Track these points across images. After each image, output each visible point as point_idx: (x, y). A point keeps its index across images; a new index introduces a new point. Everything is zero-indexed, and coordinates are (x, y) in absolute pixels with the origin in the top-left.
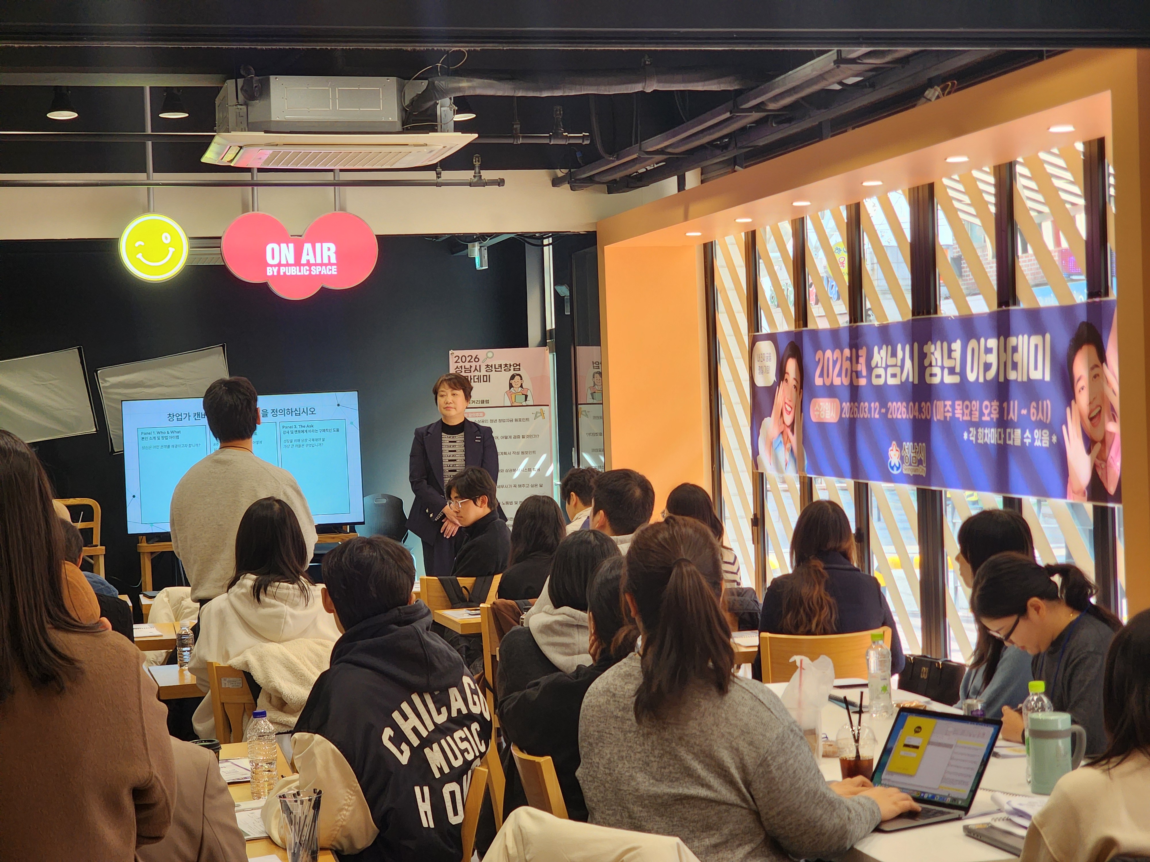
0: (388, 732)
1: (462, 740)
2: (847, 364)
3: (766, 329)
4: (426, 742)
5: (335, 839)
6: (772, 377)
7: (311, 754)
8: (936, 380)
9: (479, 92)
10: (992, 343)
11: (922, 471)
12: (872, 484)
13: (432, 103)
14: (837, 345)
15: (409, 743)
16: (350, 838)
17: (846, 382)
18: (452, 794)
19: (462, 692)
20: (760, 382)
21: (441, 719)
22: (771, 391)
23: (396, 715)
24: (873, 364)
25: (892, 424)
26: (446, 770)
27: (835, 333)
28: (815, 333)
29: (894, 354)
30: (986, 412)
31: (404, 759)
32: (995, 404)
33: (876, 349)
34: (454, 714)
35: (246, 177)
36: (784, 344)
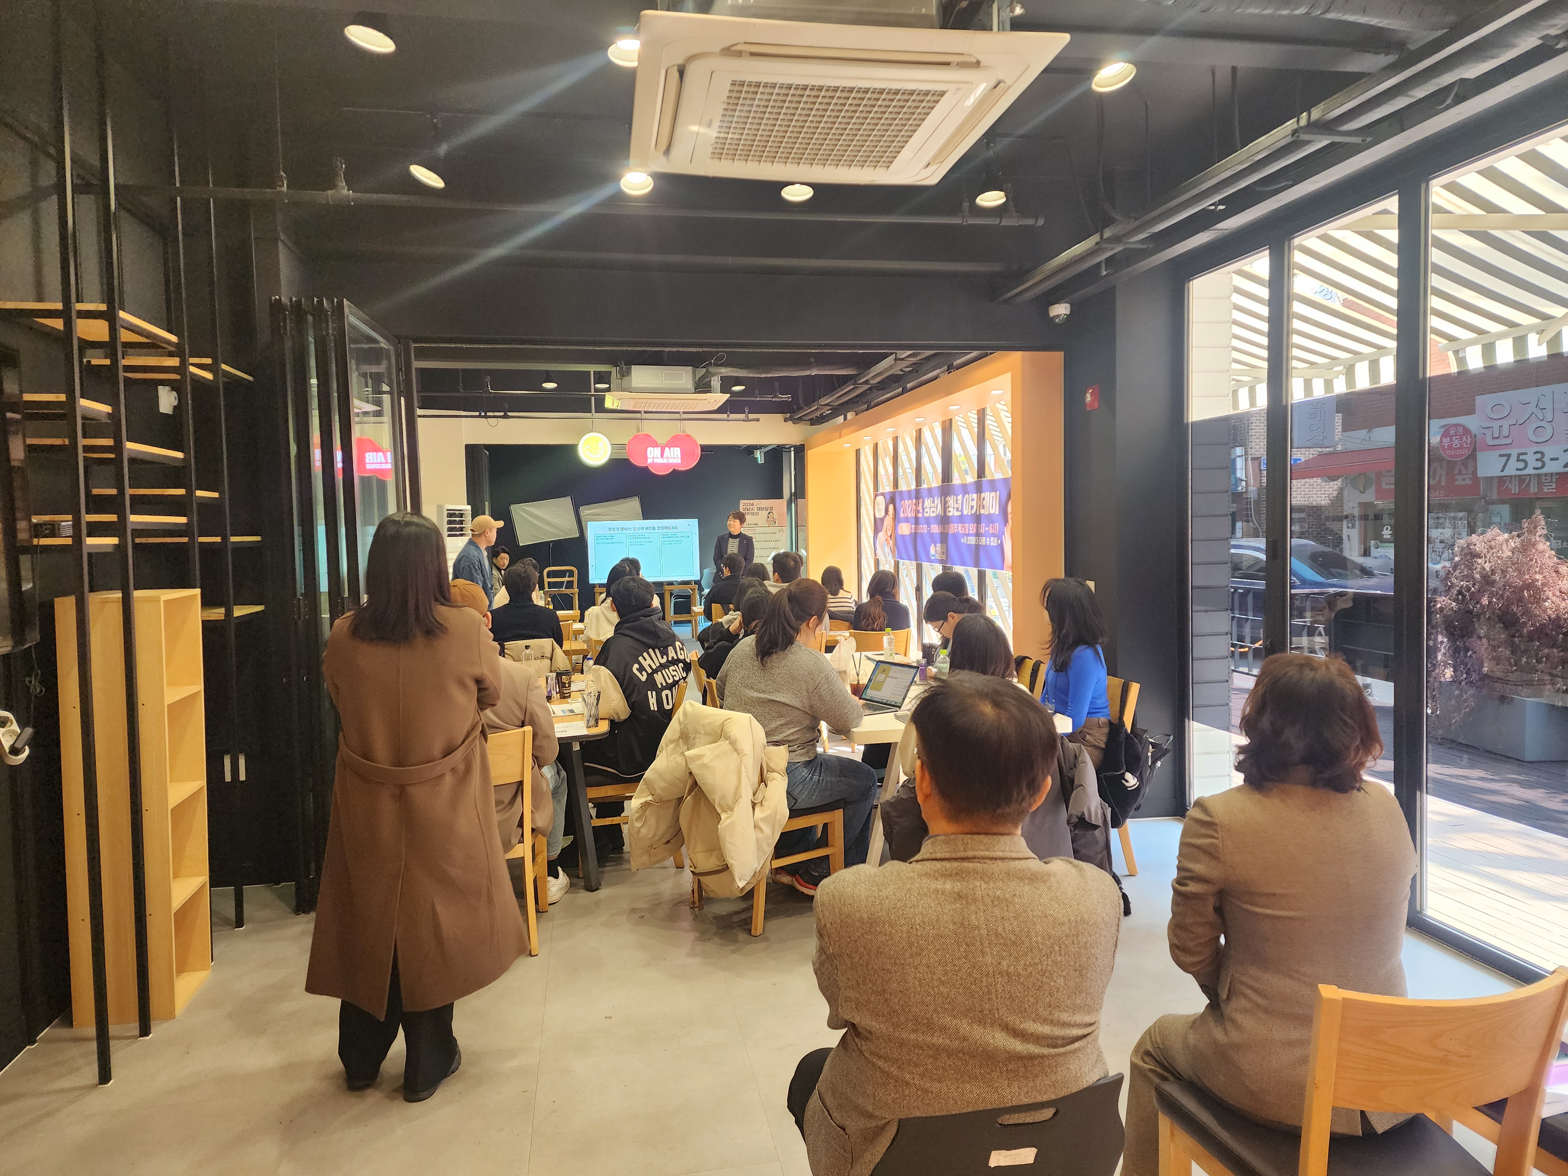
0: (636, 666)
1: (673, 671)
2: (914, 507)
3: (881, 491)
4: (655, 671)
5: (610, 714)
6: (883, 514)
7: (599, 676)
8: (950, 514)
9: (730, 374)
10: (975, 496)
11: (944, 557)
12: (924, 563)
13: (709, 379)
14: (910, 498)
15: (646, 671)
16: (617, 714)
17: (914, 515)
18: (667, 695)
19: (675, 649)
20: (878, 516)
21: (664, 661)
22: (882, 520)
23: (641, 659)
24: (925, 506)
25: (931, 535)
26: (664, 684)
27: (909, 492)
28: (901, 492)
29: (933, 502)
30: (971, 529)
31: (643, 678)
32: (975, 525)
33: (926, 499)
34: (670, 659)
35: (638, 415)
36: (888, 497)
